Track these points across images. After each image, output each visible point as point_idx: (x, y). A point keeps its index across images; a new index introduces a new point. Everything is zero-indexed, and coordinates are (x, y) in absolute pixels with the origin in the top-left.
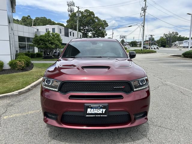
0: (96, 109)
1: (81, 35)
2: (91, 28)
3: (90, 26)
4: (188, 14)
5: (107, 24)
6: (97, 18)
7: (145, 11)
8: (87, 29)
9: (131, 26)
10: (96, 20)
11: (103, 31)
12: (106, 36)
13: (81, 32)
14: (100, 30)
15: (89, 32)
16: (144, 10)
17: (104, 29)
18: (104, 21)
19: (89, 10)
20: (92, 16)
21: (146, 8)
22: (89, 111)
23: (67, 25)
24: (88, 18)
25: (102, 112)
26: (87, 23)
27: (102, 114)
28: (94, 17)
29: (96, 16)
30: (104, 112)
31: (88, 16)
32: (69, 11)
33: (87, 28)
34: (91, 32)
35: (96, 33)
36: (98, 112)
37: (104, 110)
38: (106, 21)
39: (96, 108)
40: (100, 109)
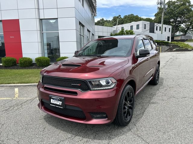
1: (170, 29)
2: (184, 18)
8: (179, 21)
13: (171, 25)
20: (187, 4)
22: (52, 101)
23: (154, 19)
24: (182, 7)
26: (179, 13)
27: (60, 106)
28: (190, 5)
31: (181, 5)
32: (158, 4)
33: (179, 19)
35: (191, 24)
36: (57, 104)
37: (61, 102)
39: (56, 100)
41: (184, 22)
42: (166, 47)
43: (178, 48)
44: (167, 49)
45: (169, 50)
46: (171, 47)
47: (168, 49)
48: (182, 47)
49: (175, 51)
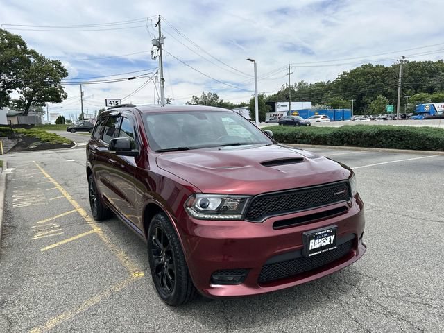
0: (322, 238)
2: (17, 78)
3: (14, 74)
4: (249, 60)
5: (64, 70)
6: (34, 53)
7: (160, 47)
8: (4, 82)
9: (134, 78)
10: (32, 60)
11: (56, 86)
12: (65, 99)
14: (45, 85)
15: (13, 90)
16: (159, 44)
17: (58, 81)
18: (54, 62)
19: (6, 32)
20: (18, 47)
21: (163, 41)
24: (9, 52)
25: (330, 241)
27: (330, 245)
28: (25, 50)
29: (29, 48)
30: (332, 242)
31: (6, 47)
34: (18, 89)
35: (34, 92)
36: (325, 244)
37: (332, 237)
38: (60, 64)
39: (322, 236)
40: (327, 237)
41: (17, 85)
42: (10, 141)
43: (39, 143)
44: (13, 145)
45: (19, 148)
46: (21, 140)
47: (14, 147)
48: (48, 141)
49: (34, 149)
